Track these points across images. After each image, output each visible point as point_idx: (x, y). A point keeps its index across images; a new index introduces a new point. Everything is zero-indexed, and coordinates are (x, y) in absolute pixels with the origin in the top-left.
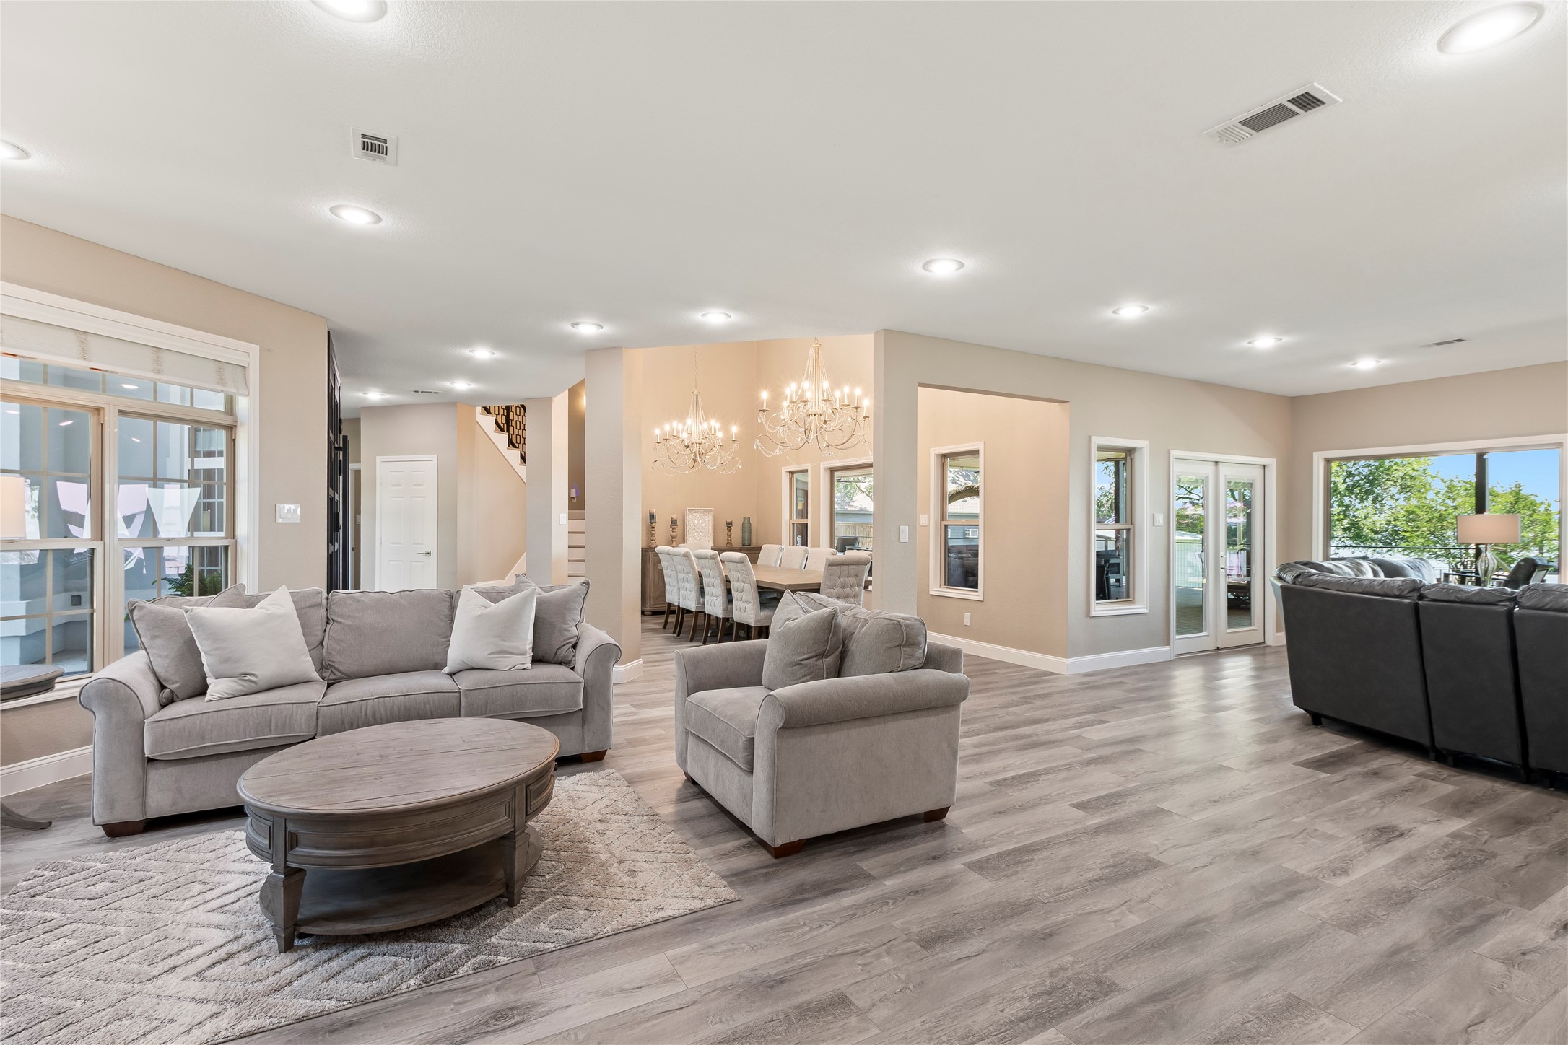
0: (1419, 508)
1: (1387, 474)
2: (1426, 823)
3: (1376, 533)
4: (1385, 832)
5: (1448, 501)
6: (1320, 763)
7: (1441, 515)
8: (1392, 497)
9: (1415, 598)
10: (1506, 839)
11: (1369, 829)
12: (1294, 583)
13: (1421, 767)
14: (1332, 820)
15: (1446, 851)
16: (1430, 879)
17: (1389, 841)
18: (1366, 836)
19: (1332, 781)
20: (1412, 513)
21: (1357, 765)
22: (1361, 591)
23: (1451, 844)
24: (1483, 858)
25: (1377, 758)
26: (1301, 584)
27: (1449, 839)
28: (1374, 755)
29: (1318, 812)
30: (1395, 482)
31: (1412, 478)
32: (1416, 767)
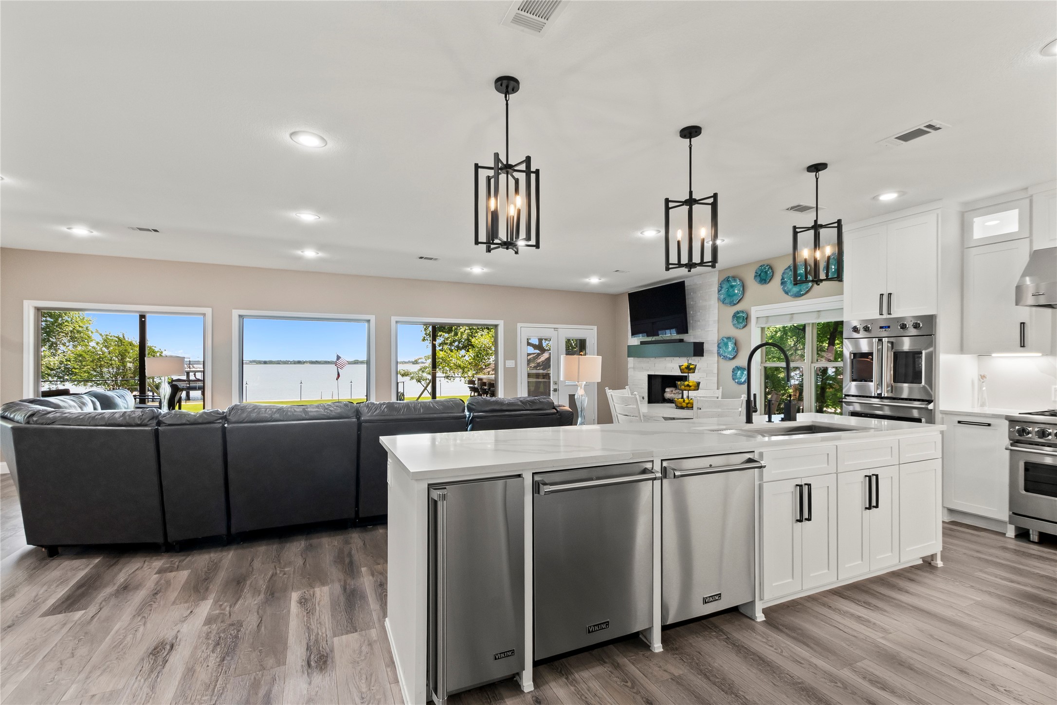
0: (85, 353)
1: (60, 328)
2: (185, 620)
3: (52, 370)
4: (158, 652)
5: (104, 349)
6: (69, 602)
7: (100, 357)
8: (64, 344)
9: (154, 424)
10: (239, 602)
11: (143, 659)
12: (28, 423)
13: (158, 563)
14: (104, 670)
15: (210, 642)
16: (213, 684)
17: (165, 661)
18: (144, 669)
19: (89, 618)
20: (81, 355)
21: (105, 586)
22: (104, 423)
23: (211, 632)
24: (236, 631)
25: (120, 570)
26: (36, 423)
27: (206, 627)
28: (116, 569)
29: (88, 668)
30: (66, 334)
31: (78, 332)
32: (154, 564)
